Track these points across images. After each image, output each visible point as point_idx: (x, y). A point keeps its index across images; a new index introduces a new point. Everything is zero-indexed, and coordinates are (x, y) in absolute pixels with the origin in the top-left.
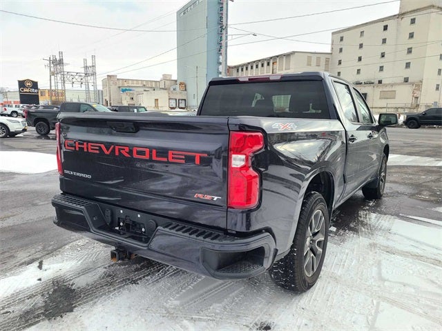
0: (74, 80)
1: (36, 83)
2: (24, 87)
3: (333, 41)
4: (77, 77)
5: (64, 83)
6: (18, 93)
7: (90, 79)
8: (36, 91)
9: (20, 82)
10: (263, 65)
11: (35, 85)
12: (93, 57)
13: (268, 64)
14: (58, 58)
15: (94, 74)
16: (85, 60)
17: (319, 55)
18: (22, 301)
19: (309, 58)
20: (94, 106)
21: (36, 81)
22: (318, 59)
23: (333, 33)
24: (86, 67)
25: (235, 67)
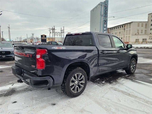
0: (58, 34)
1: (46, 36)
2: (43, 37)
3: (148, 17)
4: (58, 33)
5: (55, 35)
6: (41, 39)
7: (63, 34)
8: (46, 38)
9: (41, 35)
10: (120, 27)
11: (45, 36)
12: (64, 27)
13: (122, 27)
14: (53, 28)
15: (64, 32)
16: (61, 28)
17: (143, 23)
18: (2, 92)
19: (139, 24)
20: (57, 42)
21: (46, 35)
22: (142, 24)
23: (149, 14)
24: (61, 30)
25: (110, 28)
